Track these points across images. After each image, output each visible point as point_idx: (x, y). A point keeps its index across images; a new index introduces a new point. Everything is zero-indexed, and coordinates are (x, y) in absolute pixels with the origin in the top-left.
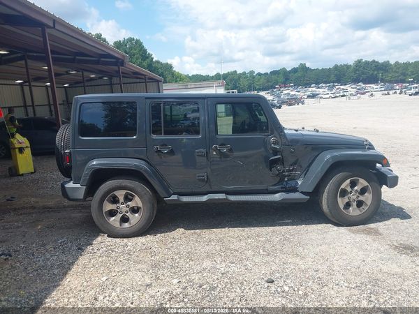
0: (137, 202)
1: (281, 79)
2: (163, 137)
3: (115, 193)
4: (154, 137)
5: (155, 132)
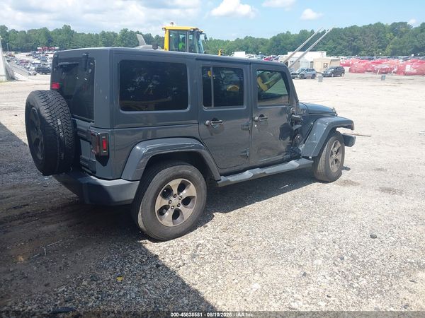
0: (191, 191)
1: (43, 40)
2: (213, 109)
3: (169, 184)
4: (205, 109)
5: (207, 103)
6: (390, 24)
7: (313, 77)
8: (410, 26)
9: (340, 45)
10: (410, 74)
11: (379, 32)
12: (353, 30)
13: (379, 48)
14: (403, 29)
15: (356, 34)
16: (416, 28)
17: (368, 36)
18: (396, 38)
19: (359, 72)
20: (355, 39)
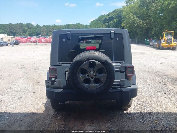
6: (25, 24)
7: (7, 45)
8: (33, 25)
9: (7, 31)
10: (44, 43)
11: (22, 27)
12: (10, 25)
13: (24, 33)
14: (31, 26)
15: (12, 27)
16: (35, 26)
17: (18, 28)
18: (29, 29)
19: (24, 42)
20: (12, 29)
